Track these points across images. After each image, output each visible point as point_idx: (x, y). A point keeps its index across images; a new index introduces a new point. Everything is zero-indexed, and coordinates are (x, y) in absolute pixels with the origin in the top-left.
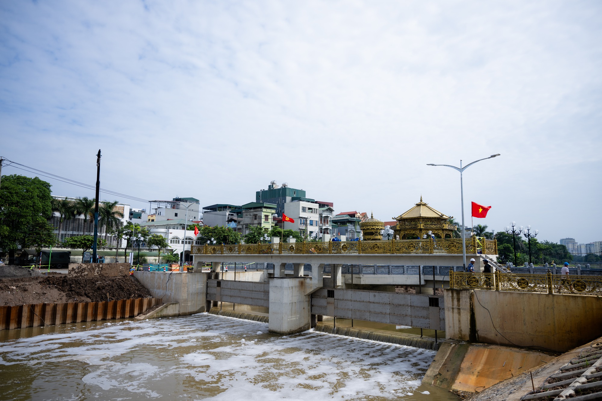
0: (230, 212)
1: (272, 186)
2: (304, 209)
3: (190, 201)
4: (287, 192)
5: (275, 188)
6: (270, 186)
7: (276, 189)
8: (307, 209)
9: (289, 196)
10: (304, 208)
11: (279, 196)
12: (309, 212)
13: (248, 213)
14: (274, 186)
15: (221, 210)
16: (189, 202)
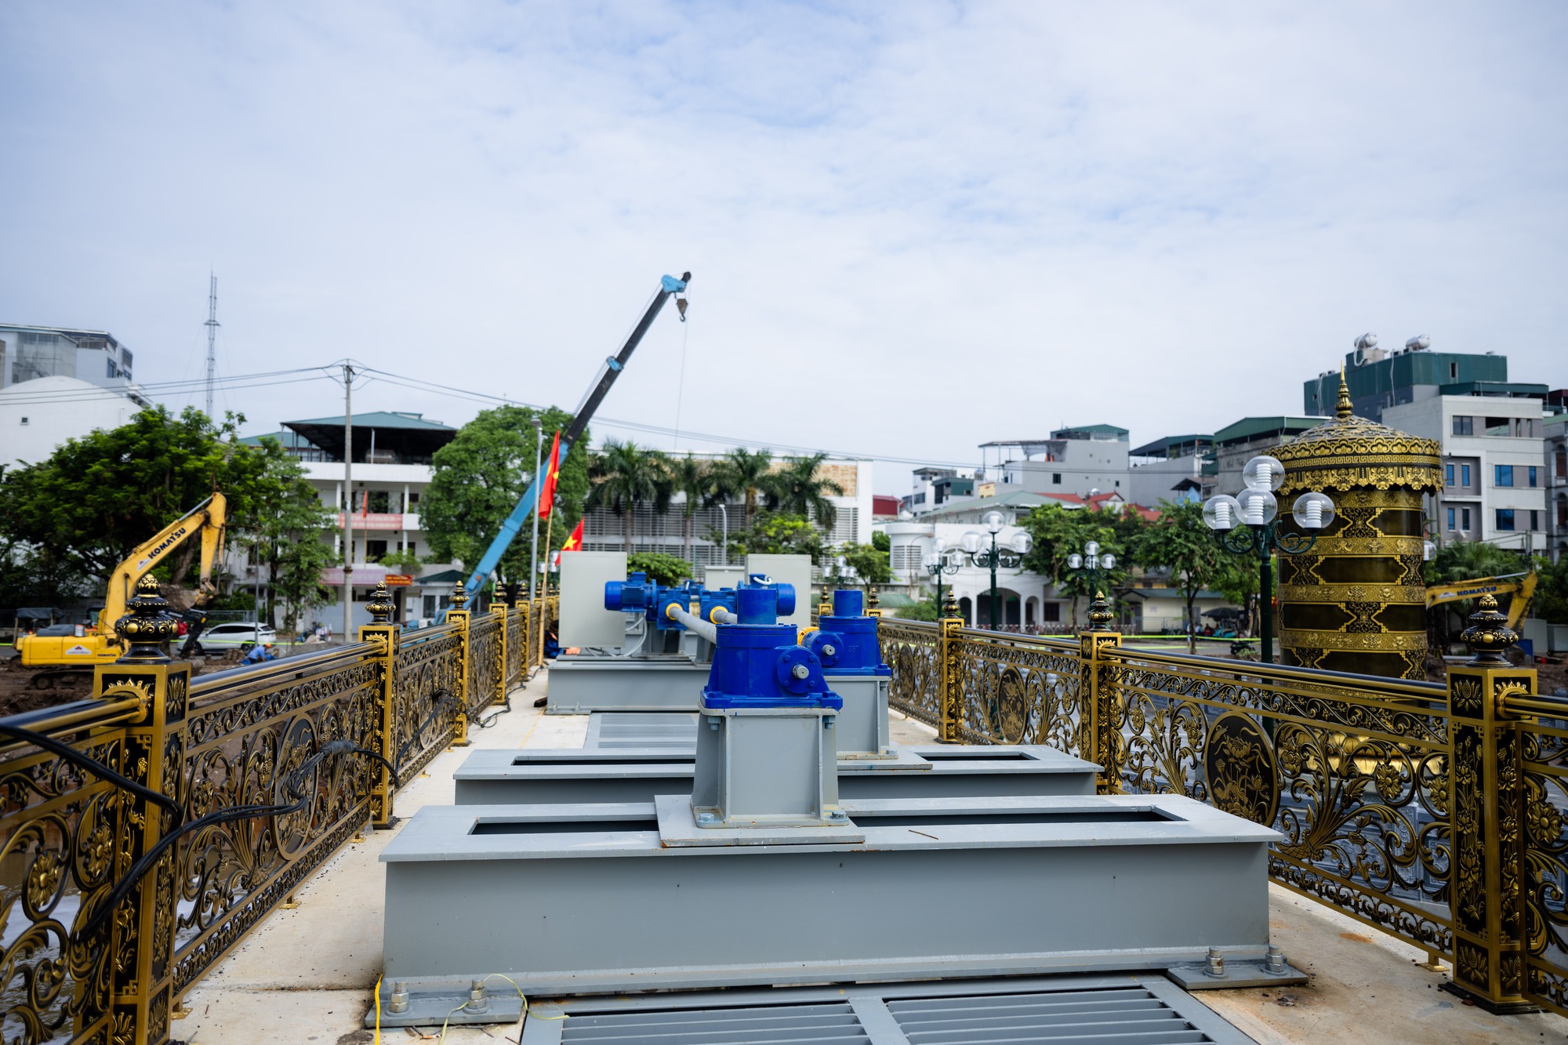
0: (1204, 458)
1: (1360, 354)
2: (1463, 426)
3: (1098, 435)
4: (1418, 368)
5: (1370, 362)
6: (1349, 357)
7: (1373, 365)
8: (1479, 426)
9: (1428, 382)
10: (1466, 421)
11: (1386, 387)
12: (1488, 435)
13: (1235, 458)
14: (1366, 353)
15: (1178, 455)
16: (1096, 438)
